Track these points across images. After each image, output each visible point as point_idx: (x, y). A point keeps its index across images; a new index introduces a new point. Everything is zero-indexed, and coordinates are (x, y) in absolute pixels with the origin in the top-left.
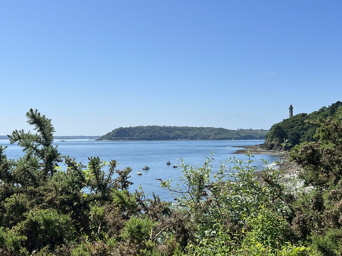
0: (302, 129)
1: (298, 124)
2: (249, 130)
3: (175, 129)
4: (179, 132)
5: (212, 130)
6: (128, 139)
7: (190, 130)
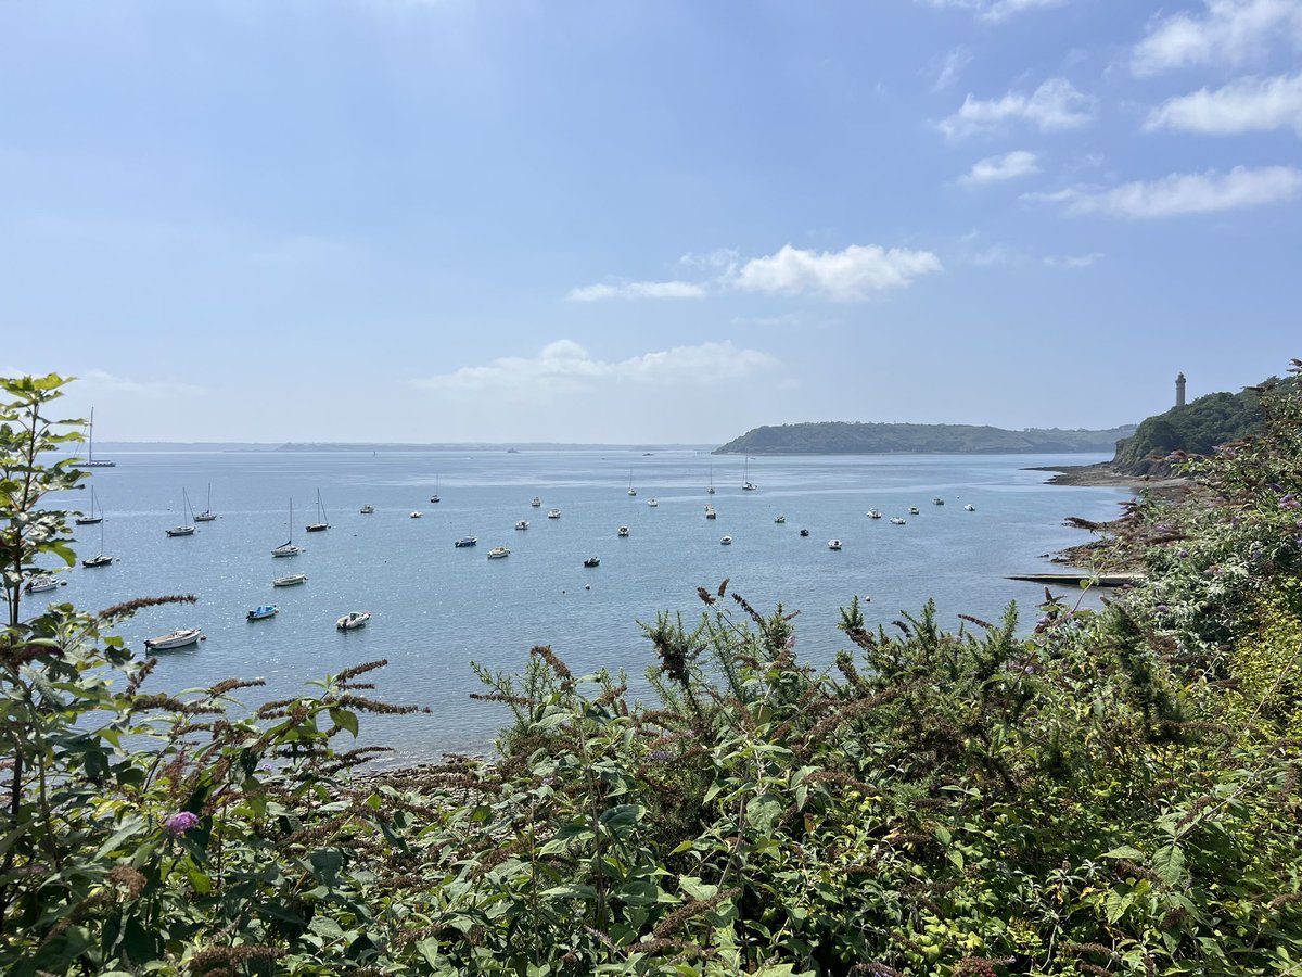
0: (1222, 429)
1: (1211, 418)
2: (1051, 431)
3: (883, 428)
4: (890, 437)
5: (969, 430)
6: (781, 451)
7: (916, 431)
